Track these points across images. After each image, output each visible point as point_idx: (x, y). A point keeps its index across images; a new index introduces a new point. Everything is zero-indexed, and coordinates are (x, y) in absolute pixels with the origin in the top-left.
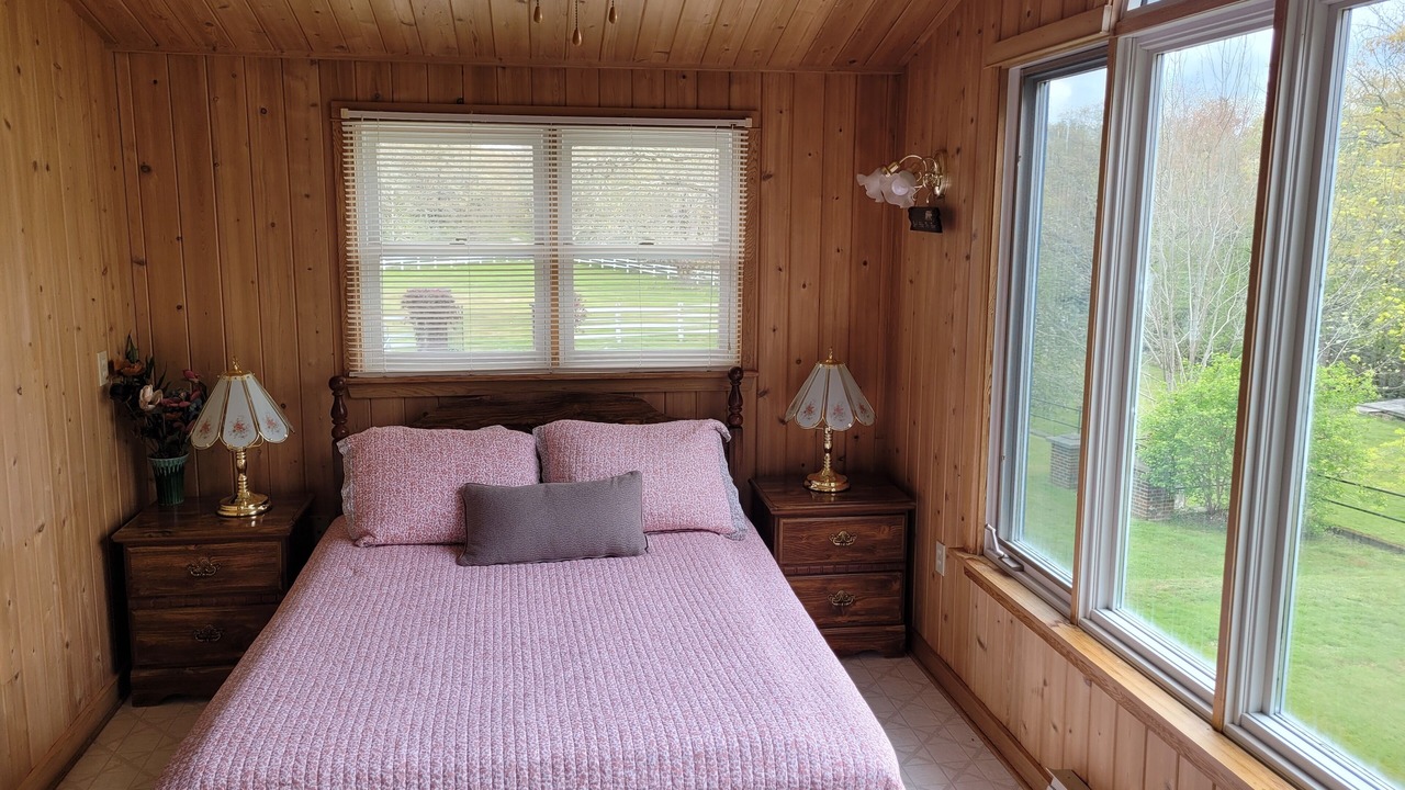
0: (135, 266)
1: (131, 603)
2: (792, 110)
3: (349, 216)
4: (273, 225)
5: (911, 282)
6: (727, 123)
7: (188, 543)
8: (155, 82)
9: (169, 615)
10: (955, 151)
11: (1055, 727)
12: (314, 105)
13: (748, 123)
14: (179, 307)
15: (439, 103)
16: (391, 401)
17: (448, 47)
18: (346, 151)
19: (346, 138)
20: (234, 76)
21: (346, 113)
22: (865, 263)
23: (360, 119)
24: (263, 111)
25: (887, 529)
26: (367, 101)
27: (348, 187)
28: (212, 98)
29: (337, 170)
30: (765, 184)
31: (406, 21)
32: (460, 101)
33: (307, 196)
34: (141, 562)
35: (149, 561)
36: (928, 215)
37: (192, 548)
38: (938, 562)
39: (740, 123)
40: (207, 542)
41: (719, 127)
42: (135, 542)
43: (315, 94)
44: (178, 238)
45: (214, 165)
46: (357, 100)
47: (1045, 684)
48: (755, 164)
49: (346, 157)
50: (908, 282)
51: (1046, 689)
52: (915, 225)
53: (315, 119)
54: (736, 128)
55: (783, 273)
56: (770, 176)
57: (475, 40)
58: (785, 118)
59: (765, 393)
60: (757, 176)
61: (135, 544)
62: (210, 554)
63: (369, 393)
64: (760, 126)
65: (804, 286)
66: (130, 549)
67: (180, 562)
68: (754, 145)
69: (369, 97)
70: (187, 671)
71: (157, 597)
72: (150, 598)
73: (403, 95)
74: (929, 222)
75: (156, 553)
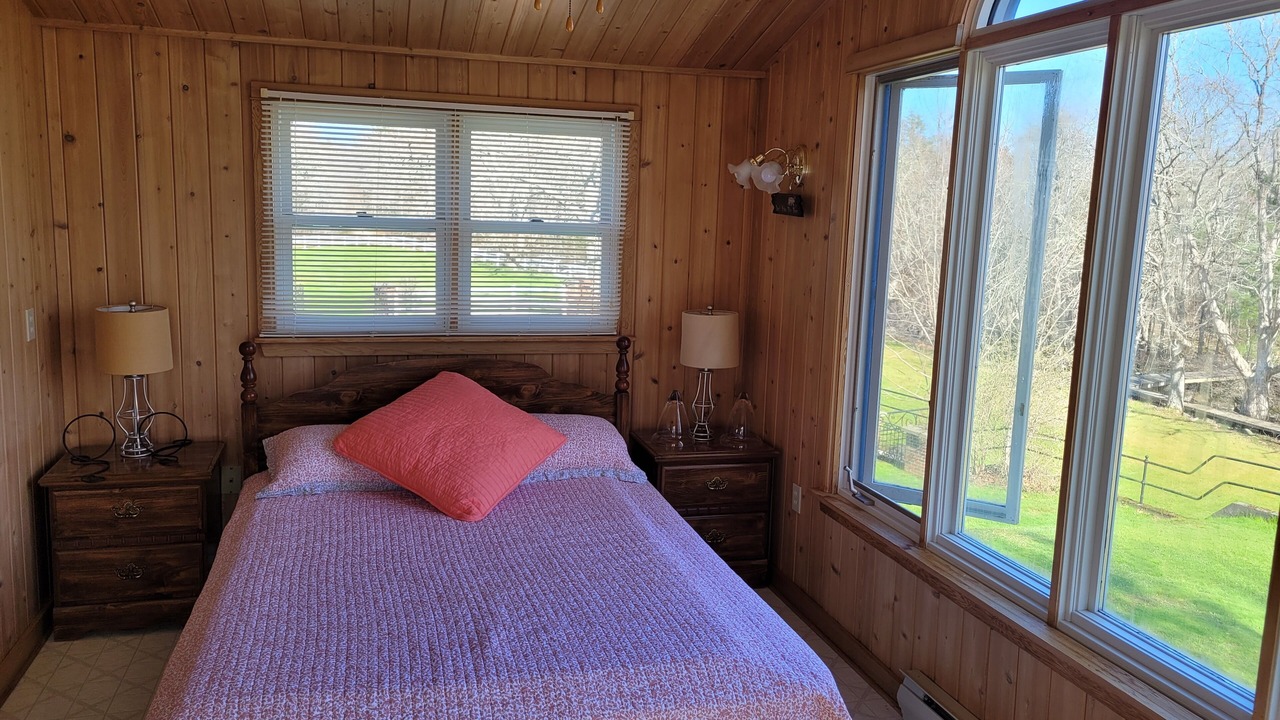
0: (57, 230)
1: (55, 544)
2: (668, 107)
3: (266, 189)
4: (192, 194)
5: (771, 259)
6: (612, 115)
7: (114, 487)
8: (81, 56)
9: (92, 555)
10: (814, 146)
11: (904, 636)
12: (234, 84)
13: (630, 116)
14: (100, 270)
15: (352, 87)
16: (301, 359)
17: (364, 36)
18: (264, 128)
19: (265, 116)
20: (158, 54)
21: (265, 93)
22: (728, 243)
23: (278, 99)
24: (185, 88)
25: (754, 475)
26: (284, 83)
27: (265, 161)
28: (136, 73)
29: (255, 146)
30: (645, 172)
31: (330, 10)
32: (372, 86)
33: (226, 168)
34: (65, 505)
35: (74, 504)
36: (791, 201)
37: (117, 491)
38: (795, 502)
39: (623, 115)
40: (130, 486)
41: (605, 119)
42: (59, 486)
43: (235, 74)
44: (100, 205)
45: (137, 136)
46: (275, 81)
47: (895, 599)
48: (635, 153)
49: (264, 133)
50: (767, 260)
51: (896, 604)
52: (778, 209)
53: (235, 96)
54: (621, 120)
55: (658, 250)
56: (648, 164)
57: (390, 31)
58: (662, 111)
59: (640, 356)
60: (636, 163)
61: (61, 488)
62: (134, 497)
63: (281, 351)
64: (640, 120)
65: (676, 262)
66: (55, 493)
67: (105, 505)
68: (635, 135)
69: (287, 80)
70: (108, 607)
71: (81, 538)
72: (74, 538)
73: (317, 79)
74: (791, 207)
75: (81, 497)
